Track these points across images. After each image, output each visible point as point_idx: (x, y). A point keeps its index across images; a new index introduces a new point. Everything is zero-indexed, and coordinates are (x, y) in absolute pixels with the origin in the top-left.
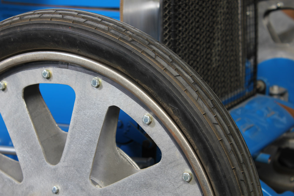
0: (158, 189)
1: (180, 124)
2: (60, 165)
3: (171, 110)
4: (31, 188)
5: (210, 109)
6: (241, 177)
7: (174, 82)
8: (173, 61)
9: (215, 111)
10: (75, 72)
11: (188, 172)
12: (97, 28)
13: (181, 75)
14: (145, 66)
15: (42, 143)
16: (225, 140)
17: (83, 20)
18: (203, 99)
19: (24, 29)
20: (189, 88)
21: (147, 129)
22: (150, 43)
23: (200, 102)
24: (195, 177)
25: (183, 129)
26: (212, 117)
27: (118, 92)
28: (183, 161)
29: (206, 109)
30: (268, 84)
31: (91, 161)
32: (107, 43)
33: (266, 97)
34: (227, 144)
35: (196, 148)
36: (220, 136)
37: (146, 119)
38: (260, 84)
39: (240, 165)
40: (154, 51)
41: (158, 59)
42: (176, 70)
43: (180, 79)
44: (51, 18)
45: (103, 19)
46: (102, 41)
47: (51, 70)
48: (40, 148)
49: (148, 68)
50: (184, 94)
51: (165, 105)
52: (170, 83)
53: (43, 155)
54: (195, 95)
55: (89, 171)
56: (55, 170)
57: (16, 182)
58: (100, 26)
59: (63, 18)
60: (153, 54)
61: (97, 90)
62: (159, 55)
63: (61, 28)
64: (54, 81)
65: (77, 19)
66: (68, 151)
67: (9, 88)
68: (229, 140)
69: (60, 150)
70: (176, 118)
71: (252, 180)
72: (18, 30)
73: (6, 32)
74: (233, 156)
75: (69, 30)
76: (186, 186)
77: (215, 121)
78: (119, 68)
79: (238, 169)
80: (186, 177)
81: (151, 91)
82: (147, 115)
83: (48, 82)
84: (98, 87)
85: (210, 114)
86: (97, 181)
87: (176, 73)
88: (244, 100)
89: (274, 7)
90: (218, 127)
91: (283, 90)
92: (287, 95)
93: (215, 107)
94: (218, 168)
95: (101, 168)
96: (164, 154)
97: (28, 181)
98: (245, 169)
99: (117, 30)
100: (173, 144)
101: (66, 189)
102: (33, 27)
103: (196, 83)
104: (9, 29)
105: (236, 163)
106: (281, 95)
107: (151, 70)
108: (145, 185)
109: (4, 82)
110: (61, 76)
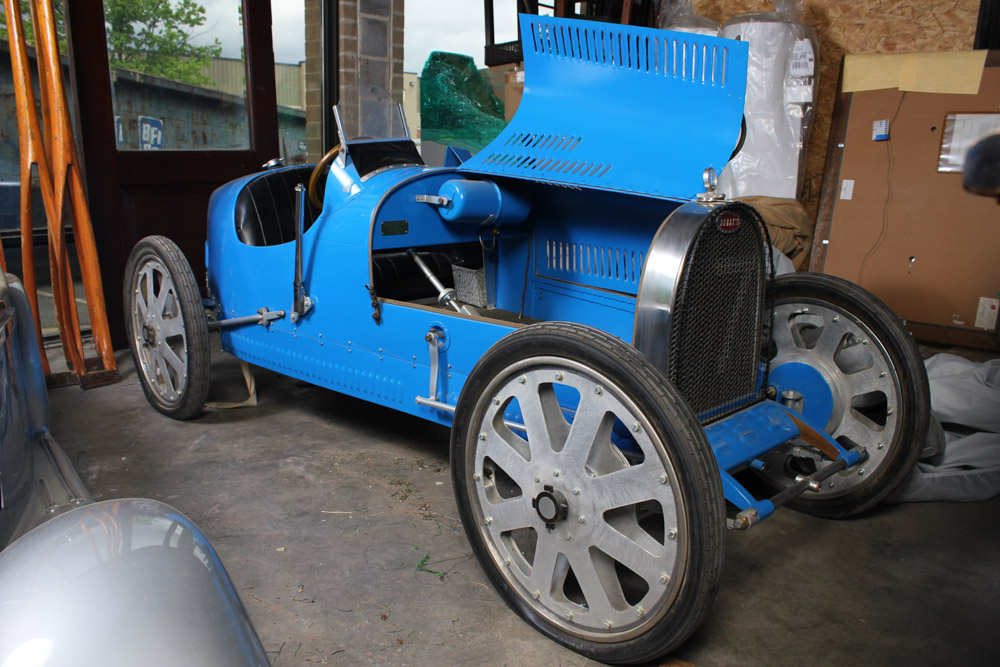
0: (639, 486)
1: (661, 435)
2: (561, 452)
3: (655, 423)
4: (537, 468)
5: (686, 427)
6: (705, 486)
7: (659, 401)
8: (662, 382)
9: (690, 428)
10: (582, 378)
11: (664, 475)
13: (666, 395)
14: (637, 383)
15: (549, 430)
16: (696, 454)
17: (592, 337)
18: (681, 418)
19: (546, 337)
20: (671, 407)
21: (635, 435)
22: (644, 365)
23: (679, 419)
24: (669, 481)
25: (663, 438)
26: (687, 434)
27: (616, 400)
28: (662, 466)
29: (683, 427)
30: (778, 391)
31: (588, 454)
32: (609, 360)
33: (776, 404)
34: (697, 457)
36: (692, 450)
37: (635, 427)
38: (772, 390)
39: (706, 476)
40: (646, 372)
41: (649, 379)
42: (663, 390)
43: (665, 399)
45: (608, 339)
46: (605, 357)
47: (563, 373)
48: (547, 436)
49: (640, 385)
50: (666, 412)
52: (656, 402)
53: (549, 442)
54: (675, 414)
55: (585, 462)
56: (558, 456)
57: (526, 461)
58: (605, 344)
59: (576, 333)
60: (645, 375)
61: (598, 396)
62: (649, 376)
63: (573, 342)
64: (564, 382)
65: (587, 336)
66: (570, 443)
67: (527, 382)
68: (699, 454)
69: (564, 438)
70: (657, 428)
71: (715, 490)
73: (531, 337)
74: (700, 468)
75: (580, 344)
76: (662, 487)
77: (689, 437)
78: (617, 380)
79: (704, 479)
80: (662, 479)
82: (636, 423)
83: (559, 382)
84: (599, 393)
85: (685, 430)
86: (592, 470)
87: (661, 393)
88: (750, 405)
89: (799, 311)
90: (691, 442)
91: (799, 395)
92: (802, 400)
93: (691, 425)
94: (687, 475)
95: (597, 460)
96: (647, 457)
97: (535, 462)
99: (618, 349)
100: (654, 450)
101: (565, 473)
102: (552, 337)
103: (678, 403)
104: (533, 333)
105: (702, 474)
106: (797, 400)
107: (642, 388)
108: (628, 481)
109: (524, 376)
110: (569, 380)
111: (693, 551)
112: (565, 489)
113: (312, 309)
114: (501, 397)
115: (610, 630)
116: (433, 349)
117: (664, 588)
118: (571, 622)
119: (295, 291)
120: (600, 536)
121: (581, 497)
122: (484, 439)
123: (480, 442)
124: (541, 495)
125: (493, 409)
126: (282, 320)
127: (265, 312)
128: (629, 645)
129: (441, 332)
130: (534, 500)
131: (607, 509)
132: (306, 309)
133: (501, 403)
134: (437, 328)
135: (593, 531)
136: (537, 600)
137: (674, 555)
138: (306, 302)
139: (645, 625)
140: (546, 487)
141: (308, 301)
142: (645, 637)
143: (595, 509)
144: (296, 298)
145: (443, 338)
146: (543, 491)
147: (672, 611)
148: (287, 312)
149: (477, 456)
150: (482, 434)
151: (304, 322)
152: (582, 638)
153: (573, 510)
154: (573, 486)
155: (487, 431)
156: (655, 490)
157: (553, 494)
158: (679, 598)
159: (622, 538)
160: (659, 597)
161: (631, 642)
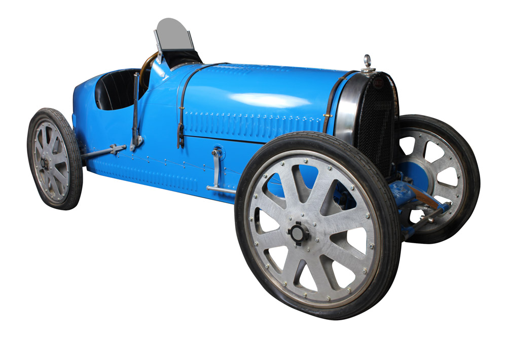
2: (306, 203)
3: (364, 185)
4: (290, 212)
5: (382, 186)
7: (368, 172)
8: (368, 163)
9: (385, 187)
10: (319, 162)
11: (368, 214)
12: (334, 143)
14: (355, 163)
16: (388, 201)
19: (299, 139)
20: (374, 176)
21: (351, 192)
23: (379, 183)
24: (371, 217)
25: (369, 194)
26: (383, 190)
27: (340, 173)
28: (367, 208)
31: (322, 203)
32: (339, 151)
34: (388, 203)
35: (373, 203)
37: (351, 188)
38: (399, 175)
41: (362, 161)
42: (369, 167)
43: (371, 171)
44: (312, 136)
46: (335, 149)
47: (308, 159)
49: (357, 164)
51: (362, 182)
52: (366, 173)
53: (298, 198)
54: (377, 179)
55: (320, 208)
56: (303, 205)
57: (283, 209)
58: (335, 142)
59: (317, 136)
60: (359, 158)
61: (330, 171)
63: (316, 141)
64: (309, 164)
65: (325, 137)
66: (310, 199)
67: (285, 165)
70: (366, 188)
72: (295, 139)
73: (289, 139)
75: (320, 142)
76: (366, 220)
78: (342, 162)
80: (367, 216)
81: (356, 175)
82: (353, 186)
83: (306, 164)
84: (330, 170)
85: (383, 188)
93: (385, 186)
94: (383, 213)
96: (358, 204)
97: (289, 209)
98: (395, 215)
100: (363, 200)
101: (308, 215)
102: (303, 139)
104: (291, 138)
107: (358, 165)
108: (347, 217)
109: (283, 162)
110: (312, 162)
111: (384, 254)
112: (308, 223)
113: (143, 143)
114: (268, 173)
115: (330, 301)
116: (216, 159)
117: (365, 276)
118: (306, 298)
119: (133, 133)
120: (328, 249)
121: (317, 227)
122: (256, 198)
123: (253, 199)
124: (293, 227)
125: (263, 181)
126: (124, 151)
127: (114, 147)
128: (342, 309)
129: (220, 150)
130: (289, 230)
131: (333, 233)
132: (140, 143)
133: (268, 177)
134: (218, 148)
135: (324, 246)
136: (285, 287)
137: (372, 258)
138: (139, 139)
139: (353, 297)
140: (297, 223)
141: (140, 138)
142: (351, 304)
143: (325, 234)
144: (134, 137)
145: (221, 153)
146: (295, 224)
147: (370, 288)
148: (128, 146)
149: (251, 207)
150: (255, 194)
151: (138, 150)
152: (313, 307)
153: (313, 235)
154: (312, 221)
155: (258, 193)
156: (362, 222)
157: (302, 226)
158: (374, 281)
159: (340, 250)
160: (362, 281)
161: (343, 308)
